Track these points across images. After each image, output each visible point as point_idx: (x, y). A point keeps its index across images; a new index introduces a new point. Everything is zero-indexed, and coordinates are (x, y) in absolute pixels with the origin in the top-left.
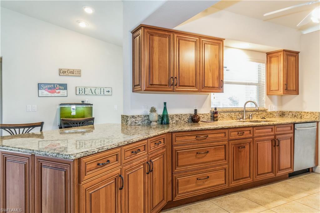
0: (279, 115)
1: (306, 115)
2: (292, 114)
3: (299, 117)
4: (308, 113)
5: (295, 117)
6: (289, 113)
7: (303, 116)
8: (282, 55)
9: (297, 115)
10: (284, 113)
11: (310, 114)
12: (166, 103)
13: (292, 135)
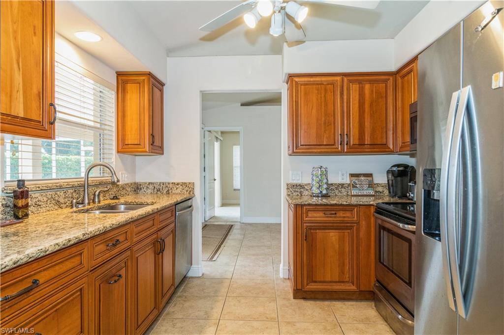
0: (133, 189)
1: (175, 188)
2: (153, 188)
3: (165, 192)
4: (178, 184)
5: (159, 192)
6: (148, 186)
7: (171, 189)
8: (146, 81)
9: (161, 188)
10: (140, 185)
11: (181, 185)
13: (173, 224)
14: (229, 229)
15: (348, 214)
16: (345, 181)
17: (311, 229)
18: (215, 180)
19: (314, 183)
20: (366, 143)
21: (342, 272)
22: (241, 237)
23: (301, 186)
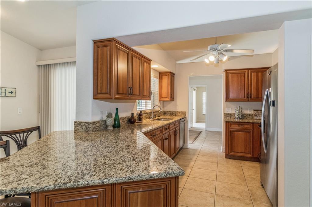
2: (170, 113)
3: (175, 115)
4: (180, 112)
5: (173, 115)
6: (168, 113)
7: (177, 114)
8: (169, 75)
9: (173, 113)
12: (118, 108)
13: (179, 127)
14: (199, 133)
15: (249, 126)
16: (251, 112)
17: (232, 131)
18: (193, 110)
19: (236, 113)
20: (259, 97)
21: (246, 149)
22: (205, 136)
23: (231, 114)
